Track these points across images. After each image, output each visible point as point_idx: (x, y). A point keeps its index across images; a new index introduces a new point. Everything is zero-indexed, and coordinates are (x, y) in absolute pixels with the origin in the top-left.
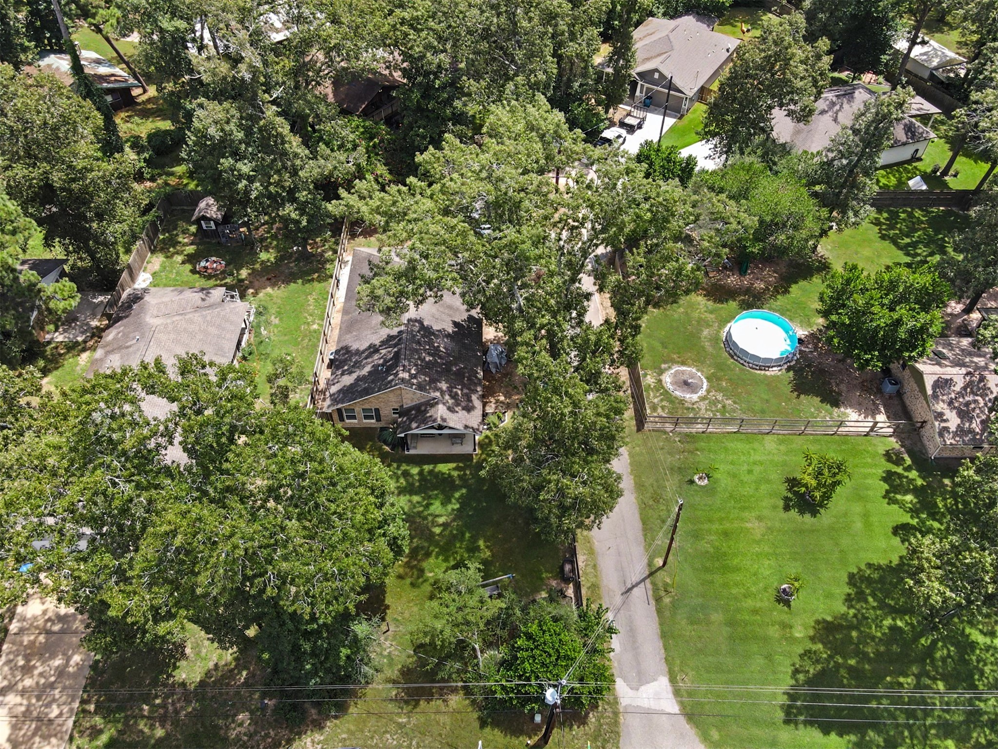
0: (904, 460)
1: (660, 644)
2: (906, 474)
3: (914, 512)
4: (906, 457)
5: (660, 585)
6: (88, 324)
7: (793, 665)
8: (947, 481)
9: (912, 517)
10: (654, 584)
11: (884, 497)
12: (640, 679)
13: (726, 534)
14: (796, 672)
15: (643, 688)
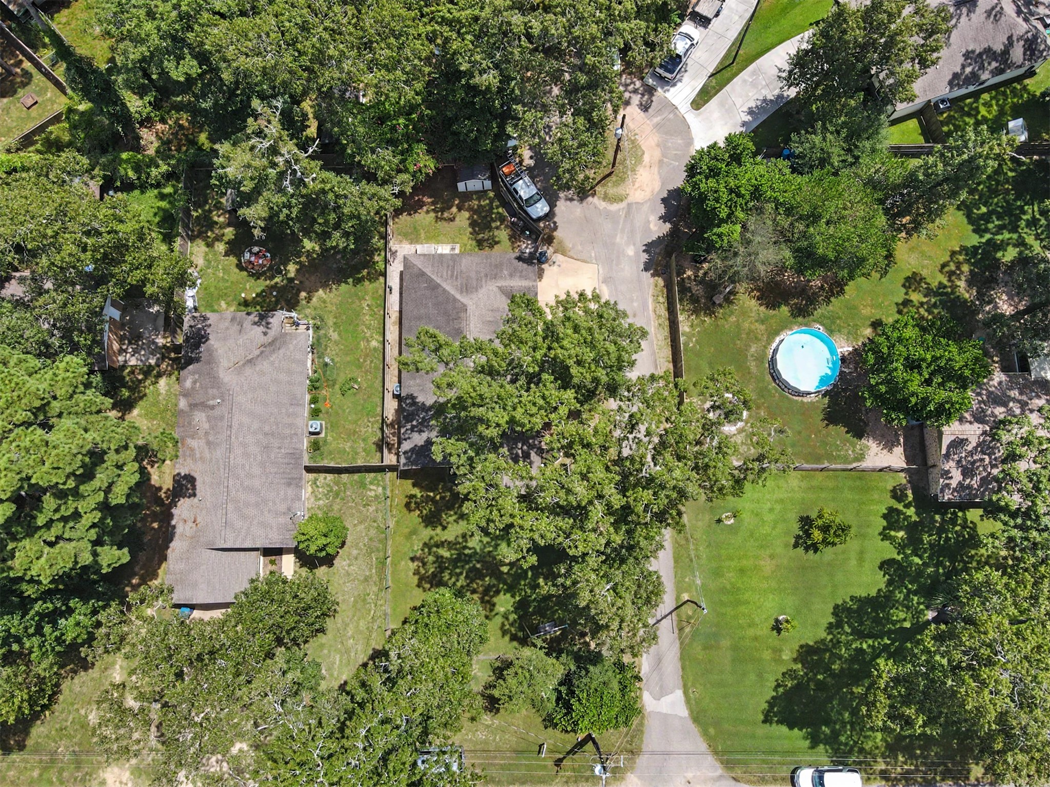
0: (907, 496)
1: (679, 665)
2: (905, 510)
3: (901, 548)
4: (909, 493)
5: (684, 618)
6: (154, 343)
7: (777, 681)
8: (937, 517)
9: (898, 554)
10: (678, 615)
11: (880, 534)
12: (663, 692)
13: (742, 571)
14: (778, 686)
15: (663, 699)
